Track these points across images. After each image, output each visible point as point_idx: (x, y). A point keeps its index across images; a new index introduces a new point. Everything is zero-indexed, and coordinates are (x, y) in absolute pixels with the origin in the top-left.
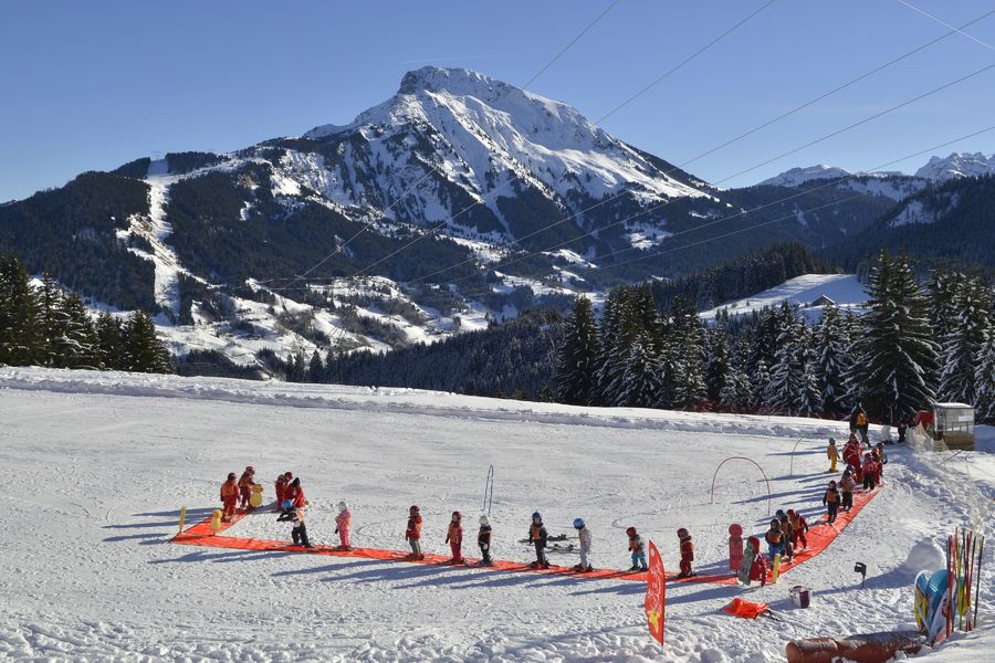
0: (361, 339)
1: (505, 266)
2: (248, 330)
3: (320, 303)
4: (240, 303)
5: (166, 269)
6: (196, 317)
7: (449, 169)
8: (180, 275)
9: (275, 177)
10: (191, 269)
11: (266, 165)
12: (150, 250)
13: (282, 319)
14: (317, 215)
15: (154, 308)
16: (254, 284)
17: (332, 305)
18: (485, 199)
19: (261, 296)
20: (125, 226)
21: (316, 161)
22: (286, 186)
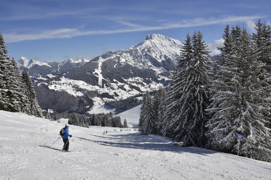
0: (132, 89)
1: (161, 74)
2: (113, 89)
3: (126, 83)
4: (112, 84)
5: (101, 78)
6: (105, 86)
7: (154, 55)
8: (102, 79)
9: (121, 59)
10: (105, 78)
11: (119, 57)
12: (98, 75)
13: (119, 86)
14: (127, 66)
15: (98, 85)
16: (115, 80)
17: (128, 83)
18: (160, 61)
19: (116, 82)
20: (94, 71)
21: (129, 55)
22: (123, 60)
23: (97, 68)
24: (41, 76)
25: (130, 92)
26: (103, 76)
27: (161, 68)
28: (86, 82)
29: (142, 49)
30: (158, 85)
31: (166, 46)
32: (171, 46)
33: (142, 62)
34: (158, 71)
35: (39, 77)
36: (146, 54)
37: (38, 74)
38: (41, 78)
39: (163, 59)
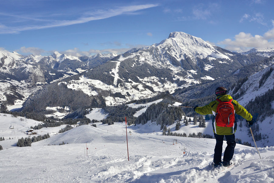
0: (145, 89)
2: (126, 88)
3: (140, 82)
4: (126, 83)
5: (116, 77)
6: (119, 86)
8: (118, 79)
9: (140, 58)
10: (121, 77)
11: (139, 55)
12: (114, 75)
13: (132, 86)
14: (146, 65)
15: (113, 85)
16: (130, 80)
17: (142, 83)
18: (179, 60)
19: (130, 82)
20: (111, 71)
21: (148, 53)
22: (142, 59)
23: (115, 68)
24: (70, 70)
25: (142, 92)
26: (120, 76)
27: (180, 67)
28: (102, 81)
29: (163, 47)
30: (172, 85)
31: (187, 44)
32: (193, 44)
33: (161, 61)
34: (175, 70)
35: (69, 71)
36: (166, 53)
37: (69, 68)
38: (70, 72)
39: (183, 58)
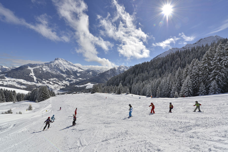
1: (66, 77)
3: (50, 81)
4: (43, 81)
6: (39, 82)
7: (61, 68)
8: (36, 79)
9: (43, 68)
10: (37, 78)
12: (33, 76)
13: (47, 82)
14: (48, 72)
15: (34, 82)
16: (44, 79)
18: (64, 71)
20: (30, 74)
21: (47, 67)
22: (44, 69)
23: (31, 73)
25: (54, 85)
27: (65, 74)
28: (25, 80)
29: (54, 64)
30: (66, 82)
31: (66, 64)
32: (68, 65)
33: (55, 71)
34: (65, 76)
36: (57, 67)
39: (65, 70)
